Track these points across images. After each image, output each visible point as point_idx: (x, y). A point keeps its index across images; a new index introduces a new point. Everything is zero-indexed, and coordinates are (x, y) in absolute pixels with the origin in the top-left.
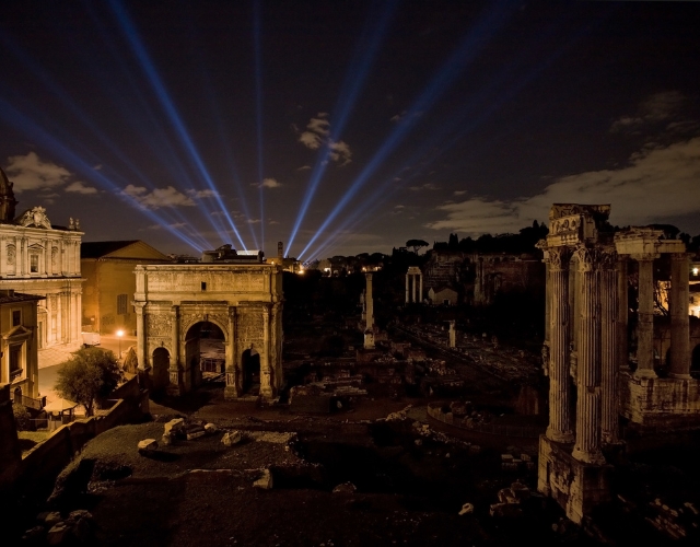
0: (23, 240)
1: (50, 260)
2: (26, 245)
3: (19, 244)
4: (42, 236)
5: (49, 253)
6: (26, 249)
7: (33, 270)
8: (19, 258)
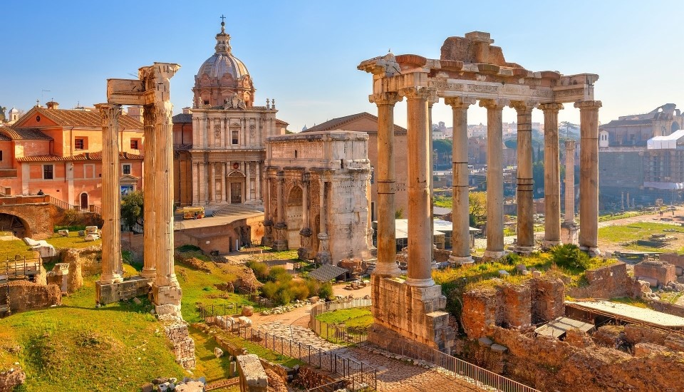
0: (225, 120)
1: (248, 135)
2: (228, 124)
3: (222, 123)
4: (241, 115)
5: (248, 129)
6: (228, 127)
7: (235, 141)
8: (222, 134)
